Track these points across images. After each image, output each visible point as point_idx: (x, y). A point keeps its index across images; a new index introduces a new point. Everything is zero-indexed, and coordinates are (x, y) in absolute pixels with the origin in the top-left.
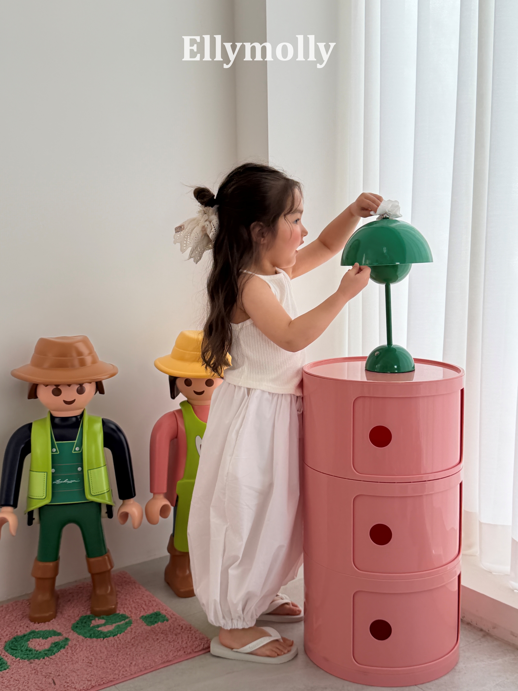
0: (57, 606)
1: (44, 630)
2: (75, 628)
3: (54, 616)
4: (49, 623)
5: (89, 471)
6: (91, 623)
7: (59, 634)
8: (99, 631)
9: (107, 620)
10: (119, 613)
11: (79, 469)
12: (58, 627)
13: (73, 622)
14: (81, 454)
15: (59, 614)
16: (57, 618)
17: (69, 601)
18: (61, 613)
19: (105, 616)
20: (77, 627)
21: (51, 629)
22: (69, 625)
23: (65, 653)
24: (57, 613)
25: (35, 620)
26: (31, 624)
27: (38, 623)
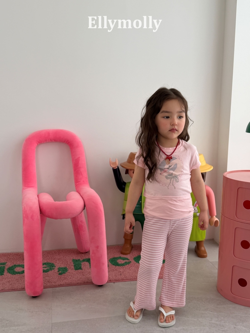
0: (131, 250)
3: (129, 253)
4: (127, 255)
11: (141, 202)
12: (129, 257)
13: (135, 256)
14: (141, 196)
15: (131, 253)
16: (130, 254)
17: (136, 249)
18: (132, 253)
21: (127, 257)
22: (133, 257)
23: (128, 266)
24: (130, 252)
25: (122, 253)
26: (121, 254)
27: (123, 254)
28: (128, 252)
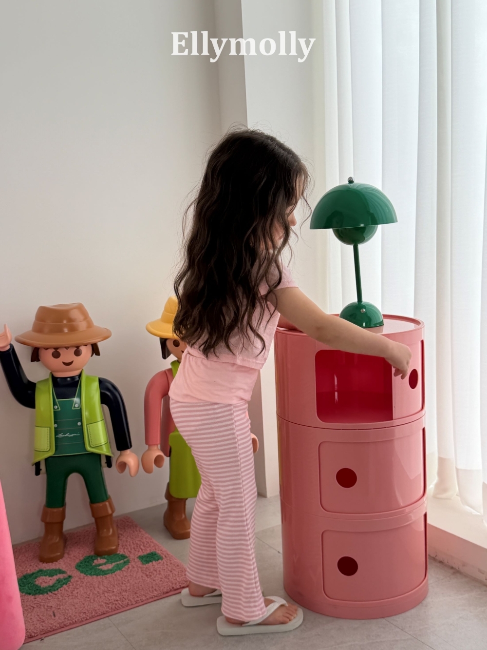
0: (65, 547)
1: (51, 569)
2: (78, 567)
3: (61, 557)
4: (56, 563)
5: (88, 425)
6: (93, 562)
7: (64, 572)
8: (99, 569)
9: (107, 559)
10: (119, 554)
11: (79, 424)
12: (64, 566)
13: (77, 561)
14: (81, 410)
16: (63, 559)
18: (68, 554)
19: (106, 556)
20: (80, 566)
21: (57, 568)
22: (74, 564)
23: (67, 588)
24: (64, 554)
25: (43, 560)
26: (41, 563)
27: (47, 563)
28: (59, 554)
